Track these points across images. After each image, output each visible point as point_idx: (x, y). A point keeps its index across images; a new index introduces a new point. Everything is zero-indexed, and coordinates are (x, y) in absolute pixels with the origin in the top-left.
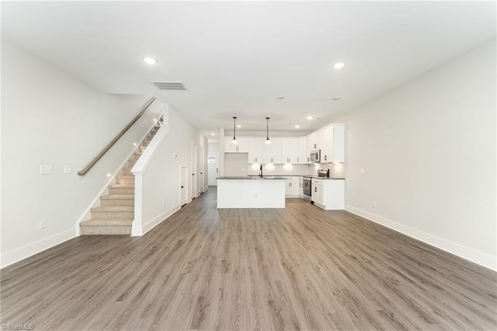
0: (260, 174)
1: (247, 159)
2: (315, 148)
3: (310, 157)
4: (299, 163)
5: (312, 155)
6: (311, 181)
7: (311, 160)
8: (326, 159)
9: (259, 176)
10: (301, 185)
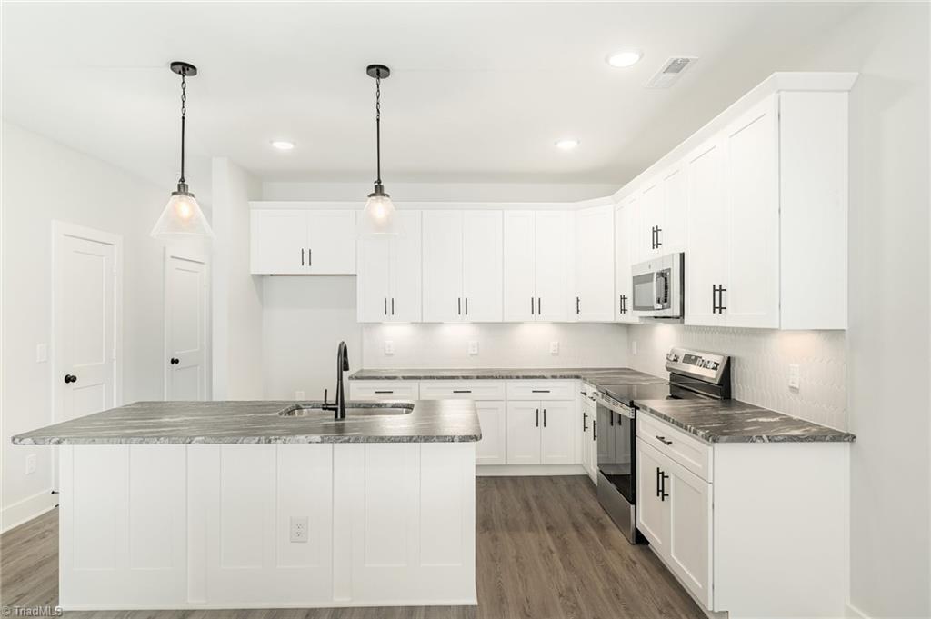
0: (332, 398)
1: (353, 304)
2: (656, 245)
3: (629, 295)
4: (583, 317)
5: (638, 280)
6: (633, 422)
7: (635, 308)
8: (719, 308)
9: (326, 407)
10: (590, 424)
